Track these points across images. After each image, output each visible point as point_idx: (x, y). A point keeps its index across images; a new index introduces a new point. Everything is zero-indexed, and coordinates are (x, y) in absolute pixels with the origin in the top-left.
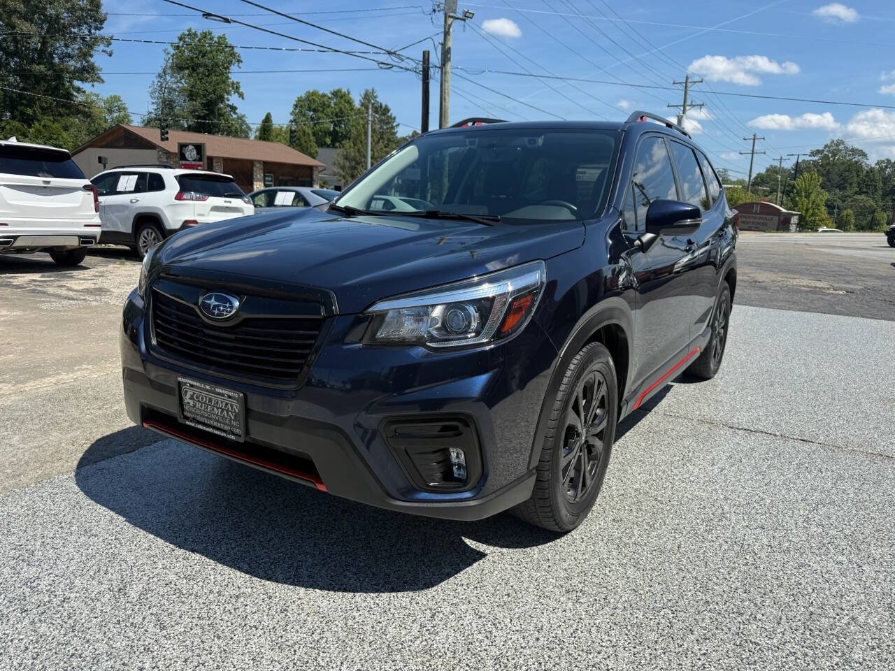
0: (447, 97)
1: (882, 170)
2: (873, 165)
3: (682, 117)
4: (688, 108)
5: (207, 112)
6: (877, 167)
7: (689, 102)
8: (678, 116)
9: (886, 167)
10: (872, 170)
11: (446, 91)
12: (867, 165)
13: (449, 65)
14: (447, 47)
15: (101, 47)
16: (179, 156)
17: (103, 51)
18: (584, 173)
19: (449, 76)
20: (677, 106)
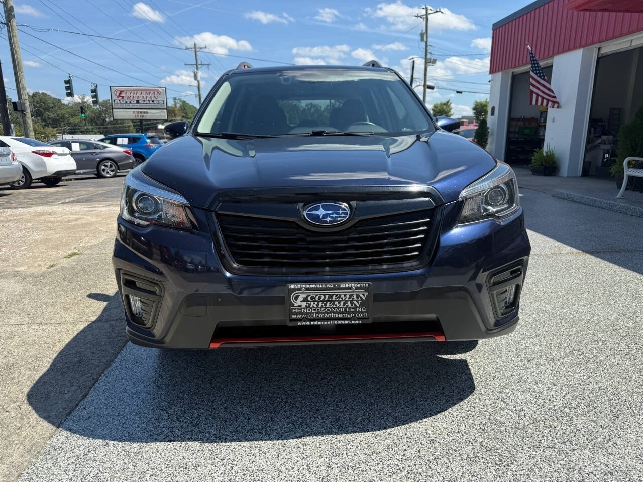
0: (17, 50)
1: (310, 109)
2: (304, 107)
3: (197, 72)
4: (199, 66)
6: (307, 108)
7: (199, 62)
8: (194, 72)
9: (311, 108)
10: (304, 110)
11: (16, 44)
12: (302, 107)
13: (14, 22)
14: (9, 6)
18: (147, 113)
19: (16, 32)
20: (192, 65)
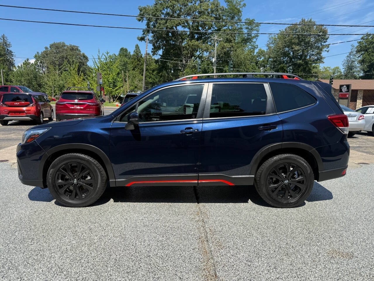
5: (368, 69)
15: (325, 49)
16: (339, 90)
17: (325, 51)
